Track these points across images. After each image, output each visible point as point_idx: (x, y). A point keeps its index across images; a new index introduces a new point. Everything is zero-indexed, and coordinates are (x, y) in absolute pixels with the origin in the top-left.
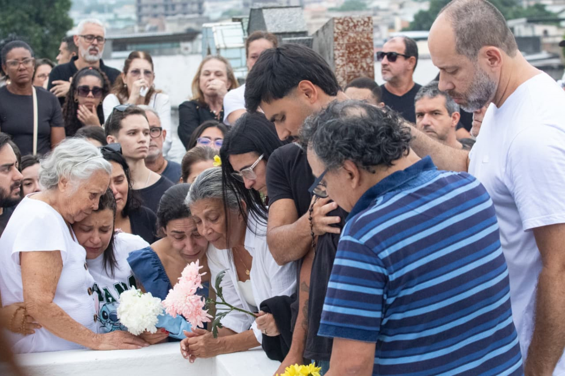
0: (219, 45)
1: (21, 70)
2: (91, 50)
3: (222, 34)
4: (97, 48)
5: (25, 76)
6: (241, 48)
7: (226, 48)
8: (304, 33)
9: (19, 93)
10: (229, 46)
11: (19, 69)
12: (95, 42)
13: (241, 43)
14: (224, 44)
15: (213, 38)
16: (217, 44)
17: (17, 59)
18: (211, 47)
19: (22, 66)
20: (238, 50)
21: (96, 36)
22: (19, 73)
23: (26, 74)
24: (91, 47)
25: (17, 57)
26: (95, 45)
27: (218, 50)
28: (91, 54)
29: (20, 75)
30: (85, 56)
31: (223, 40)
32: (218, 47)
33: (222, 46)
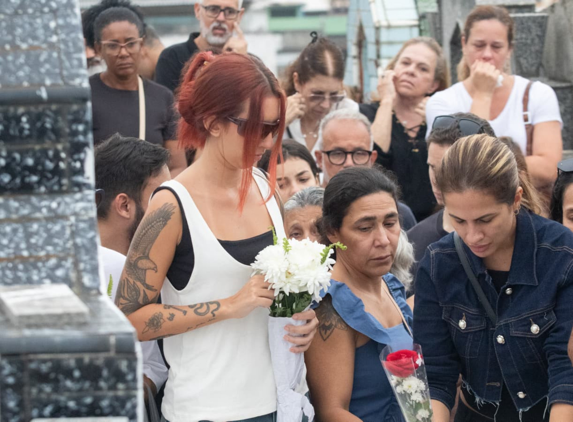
0: (379, 22)
1: (123, 57)
2: (215, 28)
3: (384, 6)
4: (225, 26)
5: (129, 66)
6: (412, 27)
7: (389, 27)
8: (530, 8)
9: (119, 87)
10: (394, 23)
11: (120, 55)
12: (221, 17)
13: (414, 20)
14: (387, 20)
15: (369, 11)
16: (375, 19)
17: (117, 41)
18: (365, 24)
19: (124, 52)
20: (407, 30)
21: (223, 8)
22: (119, 61)
23: (129, 64)
24: (215, 24)
25: (117, 36)
26: (220, 22)
27: (378, 29)
28: (215, 35)
29: (121, 65)
30: (207, 36)
31: (385, 14)
32: (377, 25)
33: (384, 23)
